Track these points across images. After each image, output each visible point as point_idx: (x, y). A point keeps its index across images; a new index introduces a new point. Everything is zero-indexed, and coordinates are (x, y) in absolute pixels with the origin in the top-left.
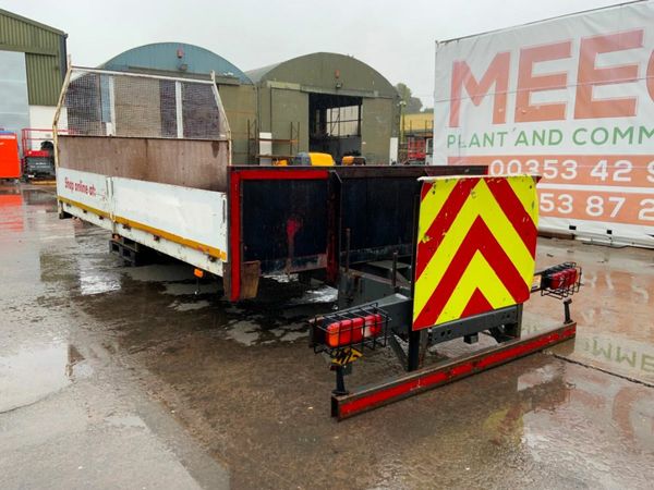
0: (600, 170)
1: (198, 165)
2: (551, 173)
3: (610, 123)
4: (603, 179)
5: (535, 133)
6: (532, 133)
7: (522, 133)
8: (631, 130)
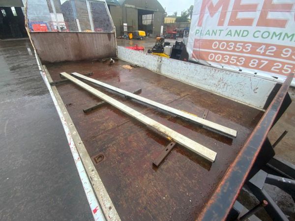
0: (261, 49)
1: (103, 45)
2: (239, 48)
3: (272, 30)
4: (261, 53)
5: (236, 31)
6: (235, 31)
7: (230, 31)
8: (281, 34)
